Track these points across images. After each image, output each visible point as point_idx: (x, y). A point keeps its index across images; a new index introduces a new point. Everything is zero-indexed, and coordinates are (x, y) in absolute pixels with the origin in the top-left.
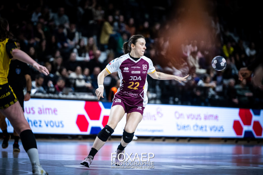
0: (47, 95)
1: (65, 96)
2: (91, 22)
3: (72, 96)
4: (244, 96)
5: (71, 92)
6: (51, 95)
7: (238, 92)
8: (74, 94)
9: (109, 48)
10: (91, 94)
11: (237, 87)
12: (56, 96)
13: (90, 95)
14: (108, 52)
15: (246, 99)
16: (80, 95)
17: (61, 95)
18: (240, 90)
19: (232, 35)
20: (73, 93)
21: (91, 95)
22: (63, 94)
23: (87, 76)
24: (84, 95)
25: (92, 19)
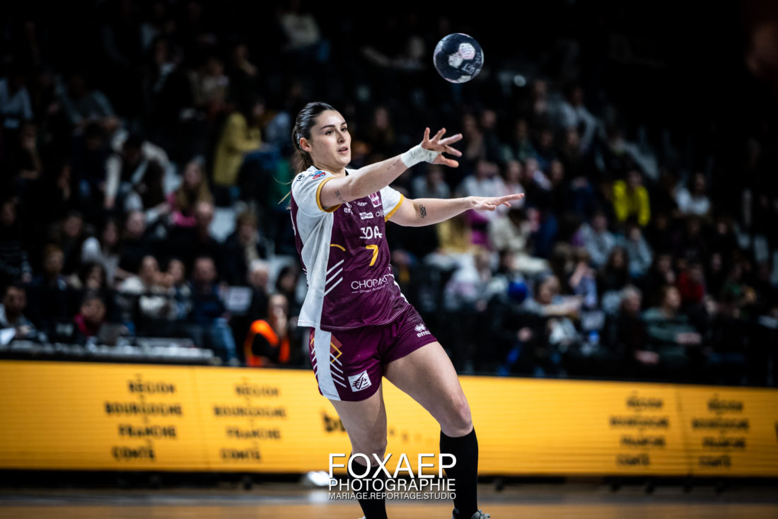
0: (48, 349)
1: (105, 351)
2: (187, 114)
3: (128, 350)
4: (673, 344)
5: (124, 336)
6: (62, 348)
7: (655, 331)
8: (134, 344)
9: (244, 197)
10: (189, 342)
11: (652, 314)
12: (78, 350)
13: (184, 346)
14: (241, 207)
15: (679, 352)
16: (153, 347)
17: (92, 348)
18: (660, 323)
19: (633, 150)
20: (132, 338)
21: (189, 347)
22: (99, 344)
23: (178, 285)
24: (167, 346)
25: (189, 103)
